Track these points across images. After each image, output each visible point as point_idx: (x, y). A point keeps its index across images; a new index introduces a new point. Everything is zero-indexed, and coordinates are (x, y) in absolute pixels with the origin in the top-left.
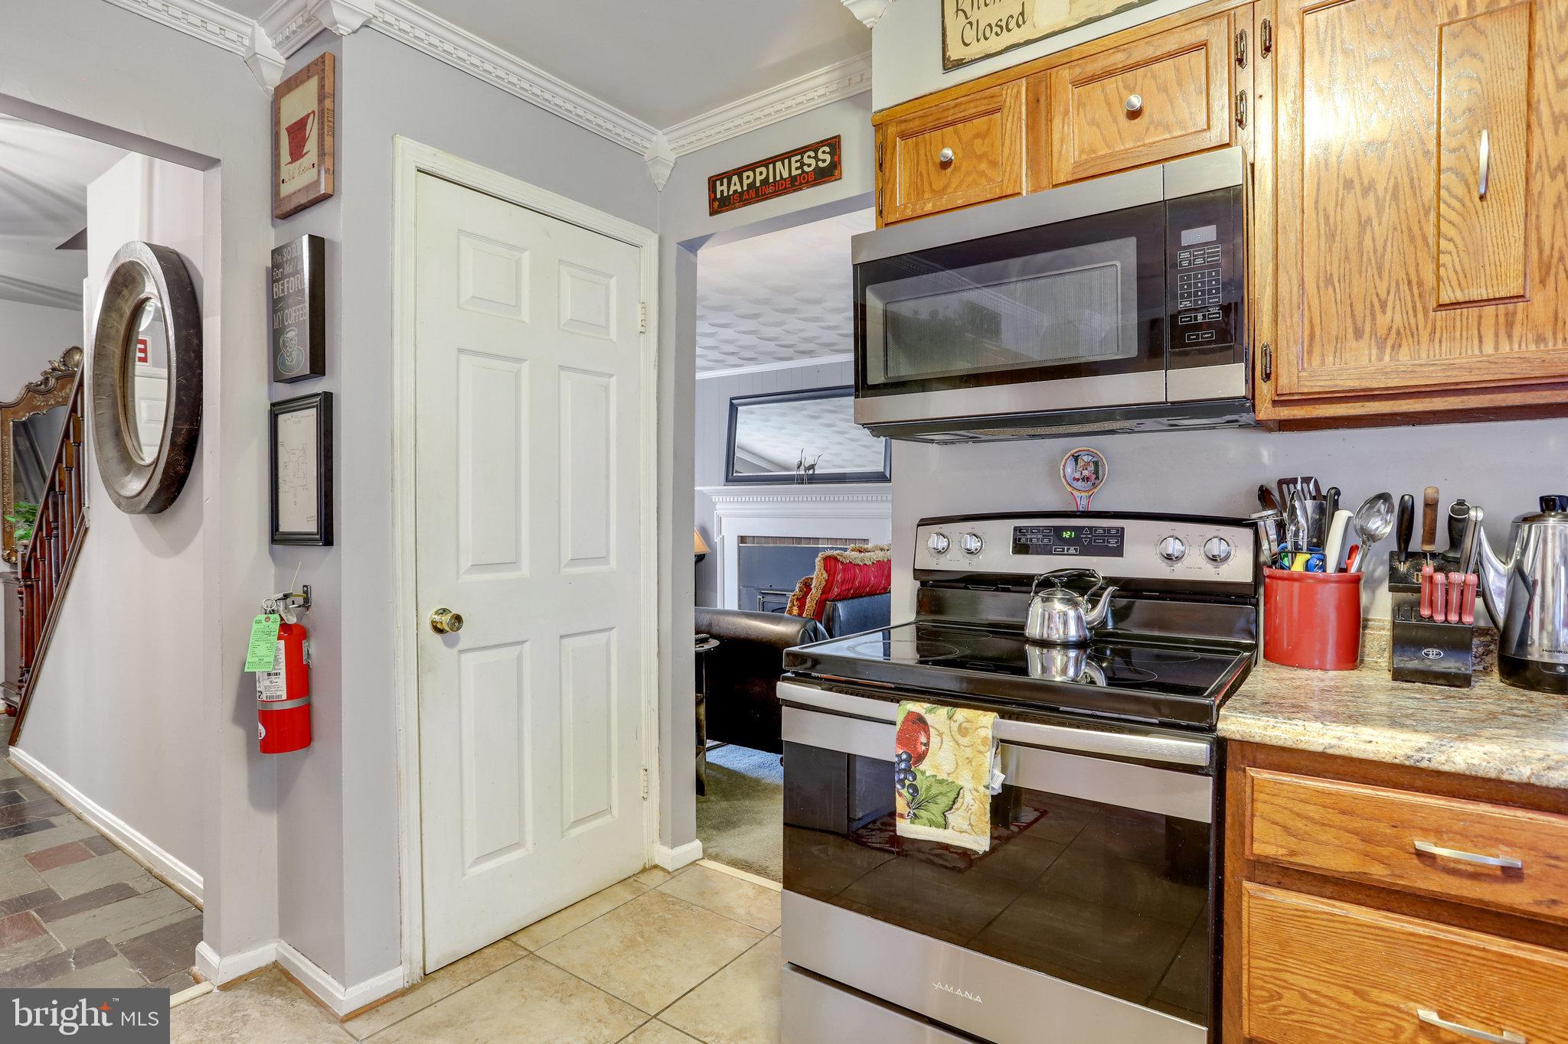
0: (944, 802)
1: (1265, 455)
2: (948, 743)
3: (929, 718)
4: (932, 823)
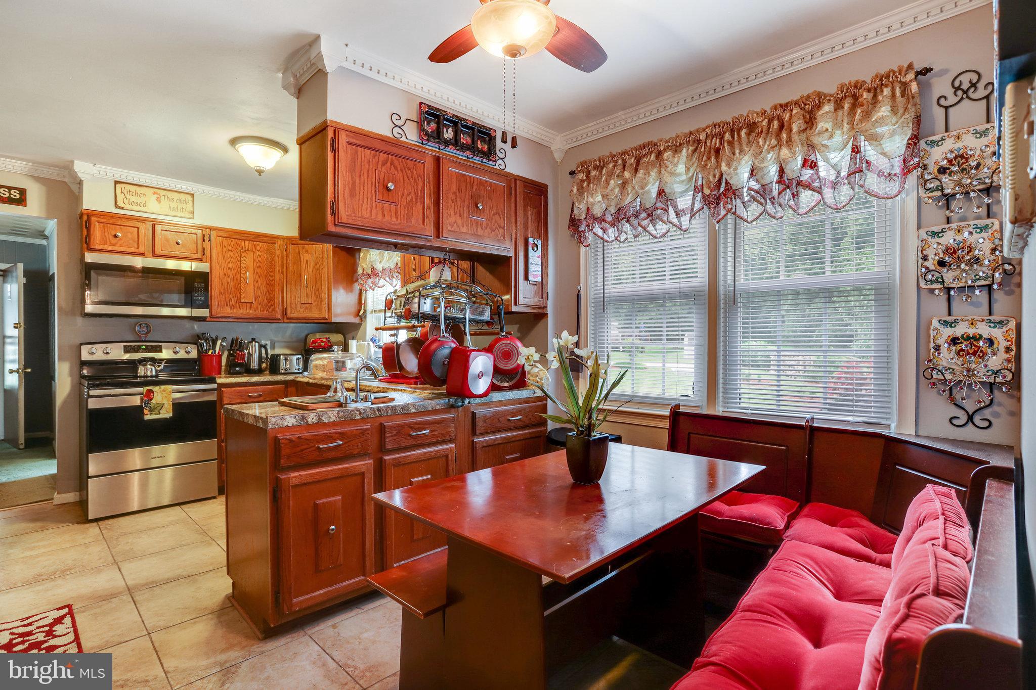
0: (159, 408)
1: (196, 327)
2: (160, 394)
3: (153, 390)
4: (155, 414)
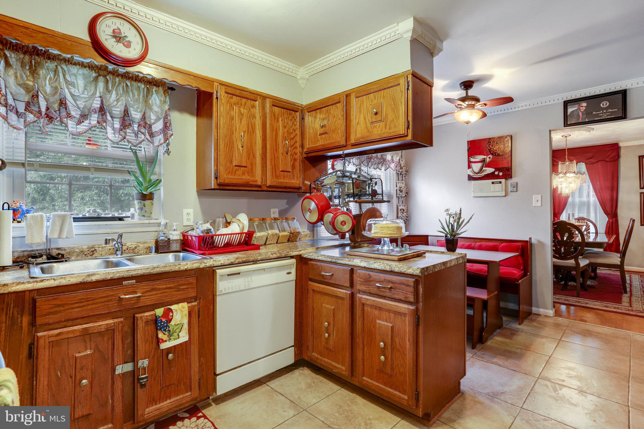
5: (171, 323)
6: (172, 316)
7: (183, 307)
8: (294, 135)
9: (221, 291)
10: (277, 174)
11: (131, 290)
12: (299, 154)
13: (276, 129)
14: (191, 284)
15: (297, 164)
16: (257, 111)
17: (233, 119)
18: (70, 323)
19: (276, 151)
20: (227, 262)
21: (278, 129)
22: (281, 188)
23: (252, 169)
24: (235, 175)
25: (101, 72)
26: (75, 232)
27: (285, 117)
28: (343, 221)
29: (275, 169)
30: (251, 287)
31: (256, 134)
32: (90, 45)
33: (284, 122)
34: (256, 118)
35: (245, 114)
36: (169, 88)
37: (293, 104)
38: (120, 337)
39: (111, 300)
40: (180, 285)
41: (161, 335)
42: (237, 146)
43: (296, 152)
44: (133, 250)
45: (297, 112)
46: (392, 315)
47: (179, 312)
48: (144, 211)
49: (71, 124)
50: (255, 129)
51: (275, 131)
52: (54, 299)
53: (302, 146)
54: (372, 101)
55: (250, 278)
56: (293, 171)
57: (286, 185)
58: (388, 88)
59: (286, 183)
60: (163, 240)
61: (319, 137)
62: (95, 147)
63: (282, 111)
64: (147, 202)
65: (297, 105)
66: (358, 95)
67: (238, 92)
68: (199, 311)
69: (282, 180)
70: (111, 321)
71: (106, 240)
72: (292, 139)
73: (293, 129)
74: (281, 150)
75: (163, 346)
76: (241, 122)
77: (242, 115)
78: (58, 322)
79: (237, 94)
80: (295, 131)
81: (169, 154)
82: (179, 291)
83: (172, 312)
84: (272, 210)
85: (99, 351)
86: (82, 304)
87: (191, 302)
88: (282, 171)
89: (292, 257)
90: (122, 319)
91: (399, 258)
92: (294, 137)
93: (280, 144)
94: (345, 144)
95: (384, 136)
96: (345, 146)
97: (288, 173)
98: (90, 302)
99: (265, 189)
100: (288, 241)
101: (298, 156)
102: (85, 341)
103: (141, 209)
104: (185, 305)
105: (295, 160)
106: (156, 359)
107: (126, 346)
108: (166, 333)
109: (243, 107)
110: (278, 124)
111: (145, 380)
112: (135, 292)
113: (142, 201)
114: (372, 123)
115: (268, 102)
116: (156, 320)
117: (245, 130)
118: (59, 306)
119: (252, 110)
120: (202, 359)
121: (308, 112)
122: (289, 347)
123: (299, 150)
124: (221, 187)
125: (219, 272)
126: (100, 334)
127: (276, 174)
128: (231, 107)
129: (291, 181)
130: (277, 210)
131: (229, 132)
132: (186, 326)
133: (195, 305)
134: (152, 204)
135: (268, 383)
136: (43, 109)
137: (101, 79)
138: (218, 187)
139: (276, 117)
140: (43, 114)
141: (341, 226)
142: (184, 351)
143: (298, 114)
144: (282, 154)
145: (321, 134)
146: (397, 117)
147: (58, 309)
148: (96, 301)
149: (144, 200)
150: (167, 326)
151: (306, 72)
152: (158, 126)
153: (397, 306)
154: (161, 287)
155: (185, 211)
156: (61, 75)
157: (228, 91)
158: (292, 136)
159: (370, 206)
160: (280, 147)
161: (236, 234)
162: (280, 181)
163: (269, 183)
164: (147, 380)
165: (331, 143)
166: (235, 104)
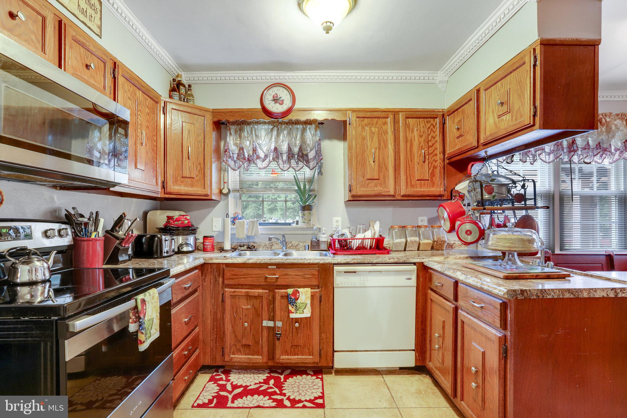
5: (298, 301)
6: (299, 296)
7: (307, 292)
8: (434, 142)
9: (338, 284)
10: (413, 183)
11: (272, 272)
12: (439, 161)
13: (411, 140)
14: (313, 275)
15: (437, 171)
16: (389, 127)
17: (364, 139)
18: (240, 287)
19: (411, 161)
20: (343, 262)
21: (413, 139)
22: (418, 196)
23: (385, 181)
24: (367, 187)
25: (275, 124)
26: (260, 232)
27: (421, 126)
28: (468, 230)
29: (411, 179)
30: (366, 285)
31: (388, 148)
32: (261, 110)
33: (420, 131)
34: (387, 134)
35: (376, 132)
36: (319, 124)
37: (433, 111)
38: (266, 302)
39: (260, 277)
40: (305, 274)
41: (290, 308)
42: (369, 162)
43: (436, 160)
44: (296, 247)
45: (436, 118)
46: (484, 339)
47: (304, 294)
48: (304, 218)
49: (259, 162)
50: (387, 144)
51: (409, 142)
52: (232, 271)
53: (444, 152)
54: (499, 91)
55: (365, 277)
56: (432, 178)
57: (422, 193)
58: (514, 70)
59: (423, 191)
60: (314, 241)
61: (457, 140)
62: (276, 175)
63: (418, 121)
64: (306, 212)
65: (437, 110)
66: (487, 87)
67: (368, 114)
68: (321, 297)
69: (419, 189)
70: (261, 291)
71: (269, 238)
72: (432, 147)
73: (432, 137)
74: (416, 159)
75: (292, 316)
76: (372, 140)
77: (373, 133)
78: (235, 285)
79: (368, 116)
80: (434, 138)
81: (322, 175)
82: (305, 279)
83: (299, 293)
84: (420, 218)
85: (255, 308)
86: (245, 277)
87: (315, 289)
88: (418, 180)
89: (414, 264)
90: (267, 291)
91: (504, 276)
92: (433, 144)
93: (416, 154)
94: (476, 145)
95: (510, 130)
96: (477, 147)
97: (426, 181)
98: (249, 276)
99: (399, 198)
100: (432, 248)
101: (439, 163)
102: (247, 300)
103: (302, 217)
104: (309, 290)
105: (435, 167)
106: (288, 324)
107: (270, 309)
108: (294, 307)
109: (374, 126)
110: (413, 135)
111: (279, 336)
112: (275, 275)
113: (303, 212)
114: (499, 116)
115: (401, 116)
116: (287, 296)
117: (376, 147)
118: (234, 275)
119: (384, 127)
120: (323, 334)
121: (448, 116)
122: (410, 350)
123: (439, 156)
124: (355, 199)
125: (336, 268)
126: (255, 297)
127: (411, 183)
128: (363, 128)
129: (430, 190)
130: (425, 218)
131: (361, 151)
132: (309, 306)
133: (317, 292)
134: (310, 214)
135: (384, 376)
136: (246, 156)
137: (276, 129)
138: (352, 199)
139: (411, 129)
140: (246, 158)
141: (466, 236)
142: (308, 324)
143: (437, 120)
144: (418, 163)
145: (458, 138)
146: (523, 105)
147: (233, 277)
148: (253, 276)
149: (304, 211)
150: (295, 302)
151: (445, 75)
152: (311, 155)
153: (486, 329)
154: (292, 273)
155: (335, 219)
156: (254, 132)
157: (359, 116)
158: (430, 144)
159: (524, 213)
160: (416, 157)
161: (368, 239)
162: (416, 190)
163: (403, 193)
164: (281, 336)
165: (465, 146)
166: (366, 125)
